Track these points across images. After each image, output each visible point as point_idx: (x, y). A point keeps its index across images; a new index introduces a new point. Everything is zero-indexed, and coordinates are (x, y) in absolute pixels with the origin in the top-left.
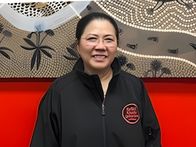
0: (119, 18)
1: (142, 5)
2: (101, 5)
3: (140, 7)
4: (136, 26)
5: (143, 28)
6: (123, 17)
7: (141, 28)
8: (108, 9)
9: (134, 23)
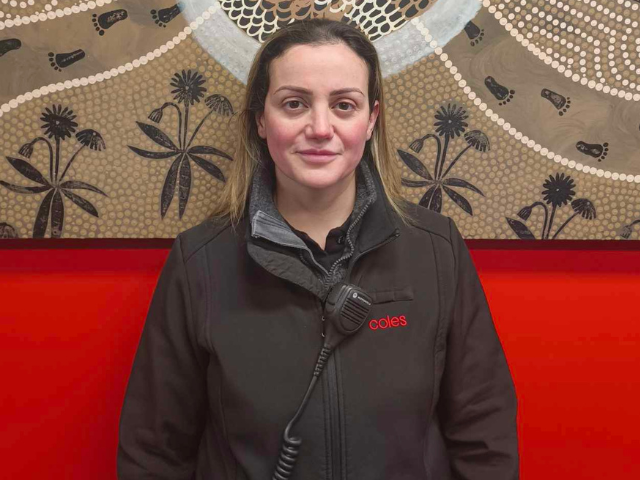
0: (561, 63)
1: (629, 26)
2: (509, 21)
3: (624, 33)
4: (606, 90)
5: (628, 96)
6: (571, 61)
7: (622, 94)
8: (530, 35)
9: (603, 80)
